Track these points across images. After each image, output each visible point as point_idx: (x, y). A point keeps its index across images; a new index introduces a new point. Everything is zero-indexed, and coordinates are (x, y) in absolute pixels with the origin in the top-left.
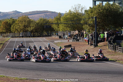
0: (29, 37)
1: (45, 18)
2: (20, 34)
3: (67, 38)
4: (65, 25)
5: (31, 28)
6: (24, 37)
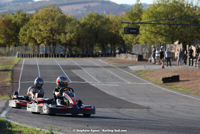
0: (62, 56)
1: (100, 13)
4: (153, 29)
5: (67, 35)
6: (50, 57)
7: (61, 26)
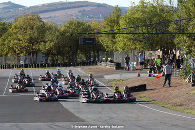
0: (43, 66)
2: (19, 60)
3: (135, 70)
5: (47, 44)
6: (30, 67)
7: (41, 35)
